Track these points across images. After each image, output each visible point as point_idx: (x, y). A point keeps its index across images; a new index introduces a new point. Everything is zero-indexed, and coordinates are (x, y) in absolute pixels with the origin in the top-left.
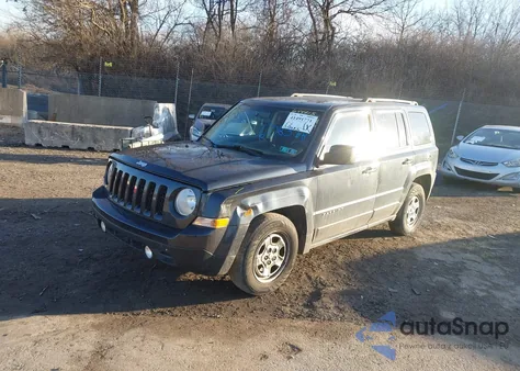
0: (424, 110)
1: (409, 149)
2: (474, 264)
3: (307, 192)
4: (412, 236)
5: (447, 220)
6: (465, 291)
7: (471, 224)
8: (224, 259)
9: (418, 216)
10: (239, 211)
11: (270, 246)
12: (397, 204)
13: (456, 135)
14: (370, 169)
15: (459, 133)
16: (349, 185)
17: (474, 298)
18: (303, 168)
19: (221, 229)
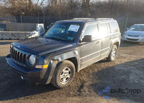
0: (116, 21)
1: (112, 34)
2: (134, 70)
3: (77, 52)
4: (113, 62)
5: (124, 55)
6: (131, 81)
7: (132, 56)
8: (48, 79)
9: (115, 55)
10: (52, 62)
11: (65, 72)
12: (108, 52)
13: (126, 28)
14: (99, 42)
15: (127, 27)
16: (92, 48)
17: (134, 83)
18: (75, 44)
19: (45, 69)
